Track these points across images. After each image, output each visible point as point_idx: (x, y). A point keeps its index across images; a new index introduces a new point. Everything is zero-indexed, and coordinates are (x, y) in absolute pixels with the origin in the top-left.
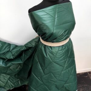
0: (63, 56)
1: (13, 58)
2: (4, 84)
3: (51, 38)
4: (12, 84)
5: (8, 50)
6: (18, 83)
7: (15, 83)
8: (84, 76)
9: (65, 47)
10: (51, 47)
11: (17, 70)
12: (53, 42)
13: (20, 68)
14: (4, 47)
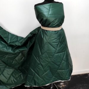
0: (55, 39)
1: (20, 45)
2: (7, 80)
3: (46, 23)
4: (14, 79)
5: (16, 40)
6: (21, 77)
7: (17, 77)
8: (84, 77)
9: (57, 33)
10: (47, 31)
11: (21, 61)
12: (48, 27)
13: (24, 59)
14: (13, 38)
